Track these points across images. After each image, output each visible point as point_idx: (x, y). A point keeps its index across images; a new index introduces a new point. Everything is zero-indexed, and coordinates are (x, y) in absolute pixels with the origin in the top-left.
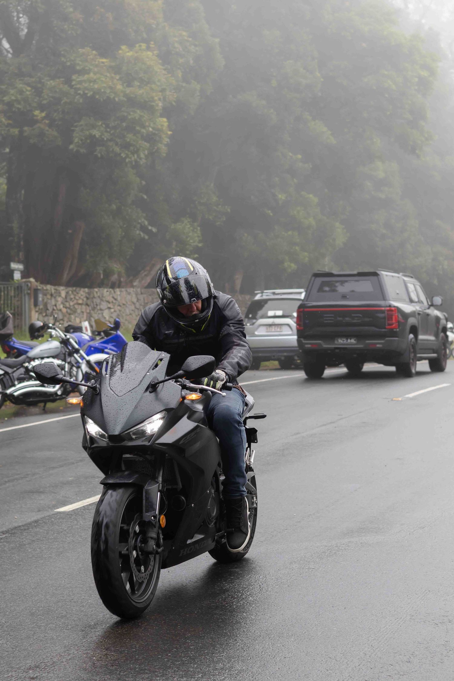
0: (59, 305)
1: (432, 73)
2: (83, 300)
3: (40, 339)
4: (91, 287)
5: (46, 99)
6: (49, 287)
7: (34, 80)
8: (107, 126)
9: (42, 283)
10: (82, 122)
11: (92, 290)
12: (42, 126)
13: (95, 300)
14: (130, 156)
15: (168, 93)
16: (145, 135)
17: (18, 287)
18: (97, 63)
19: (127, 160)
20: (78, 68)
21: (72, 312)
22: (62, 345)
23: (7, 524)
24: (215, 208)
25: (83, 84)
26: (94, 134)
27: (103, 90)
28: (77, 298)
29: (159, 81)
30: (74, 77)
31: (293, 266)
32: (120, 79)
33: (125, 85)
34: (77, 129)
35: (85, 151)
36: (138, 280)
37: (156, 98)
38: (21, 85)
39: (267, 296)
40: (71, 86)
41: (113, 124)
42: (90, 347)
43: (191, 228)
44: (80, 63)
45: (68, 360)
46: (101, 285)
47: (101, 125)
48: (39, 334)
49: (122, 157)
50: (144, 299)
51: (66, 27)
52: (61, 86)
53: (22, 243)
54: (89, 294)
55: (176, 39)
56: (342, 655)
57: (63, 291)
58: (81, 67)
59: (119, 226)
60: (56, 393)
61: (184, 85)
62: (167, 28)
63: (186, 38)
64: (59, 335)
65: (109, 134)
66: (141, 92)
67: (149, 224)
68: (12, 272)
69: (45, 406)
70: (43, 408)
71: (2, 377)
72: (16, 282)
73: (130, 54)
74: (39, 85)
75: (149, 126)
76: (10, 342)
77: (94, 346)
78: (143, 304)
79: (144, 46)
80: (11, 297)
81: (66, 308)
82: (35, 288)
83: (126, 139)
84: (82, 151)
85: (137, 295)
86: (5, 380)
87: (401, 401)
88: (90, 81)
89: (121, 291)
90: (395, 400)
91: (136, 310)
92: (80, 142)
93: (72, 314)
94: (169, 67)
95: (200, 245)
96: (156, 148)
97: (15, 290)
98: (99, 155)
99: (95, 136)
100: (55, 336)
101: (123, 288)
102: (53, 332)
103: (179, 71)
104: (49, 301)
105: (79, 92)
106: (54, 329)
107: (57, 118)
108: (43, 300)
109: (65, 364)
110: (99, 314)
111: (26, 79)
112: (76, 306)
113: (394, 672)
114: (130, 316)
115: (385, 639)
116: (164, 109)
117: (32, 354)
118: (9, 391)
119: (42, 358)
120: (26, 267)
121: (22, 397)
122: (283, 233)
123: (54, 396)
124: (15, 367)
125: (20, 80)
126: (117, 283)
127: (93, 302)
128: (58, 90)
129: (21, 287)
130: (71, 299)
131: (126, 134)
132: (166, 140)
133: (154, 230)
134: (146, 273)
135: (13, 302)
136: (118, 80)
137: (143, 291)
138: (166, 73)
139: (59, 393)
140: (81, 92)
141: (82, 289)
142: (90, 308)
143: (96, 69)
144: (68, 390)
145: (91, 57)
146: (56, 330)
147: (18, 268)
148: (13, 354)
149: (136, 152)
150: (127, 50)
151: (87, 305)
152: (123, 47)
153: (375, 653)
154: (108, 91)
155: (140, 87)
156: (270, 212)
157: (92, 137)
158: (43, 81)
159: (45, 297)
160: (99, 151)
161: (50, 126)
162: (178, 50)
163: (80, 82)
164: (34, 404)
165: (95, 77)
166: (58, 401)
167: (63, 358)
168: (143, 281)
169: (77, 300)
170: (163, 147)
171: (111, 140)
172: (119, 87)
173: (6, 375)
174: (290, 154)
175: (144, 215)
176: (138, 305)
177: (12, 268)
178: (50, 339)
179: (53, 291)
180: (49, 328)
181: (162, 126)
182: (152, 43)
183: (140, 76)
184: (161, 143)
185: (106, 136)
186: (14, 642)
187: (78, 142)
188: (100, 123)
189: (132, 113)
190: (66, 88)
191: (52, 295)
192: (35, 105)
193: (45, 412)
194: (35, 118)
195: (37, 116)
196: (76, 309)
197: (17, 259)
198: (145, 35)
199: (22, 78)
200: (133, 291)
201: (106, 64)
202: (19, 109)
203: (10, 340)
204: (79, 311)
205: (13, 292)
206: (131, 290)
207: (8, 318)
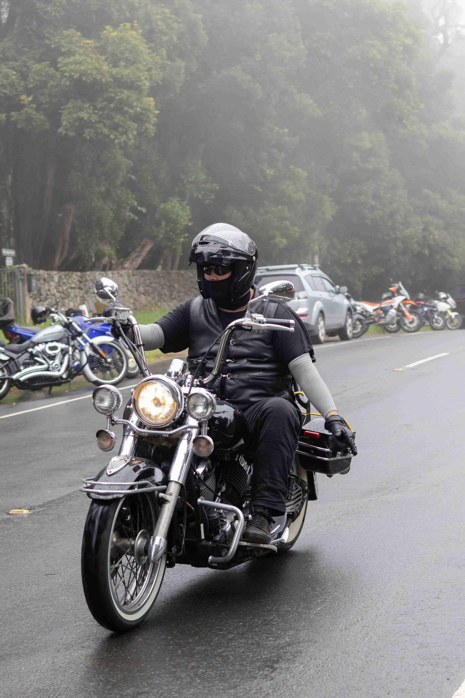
0: (53, 290)
1: (416, 40)
2: (76, 284)
3: (43, 324)
4: (83, 270)
5: (33, 83)
6: (42, 272)
7: (18, 64)
8: (95, 108)
9: (34, 268)
10: (69, 105)
11: (84, 273)
12: (30, 111)
13: (87, 283)
14: (119, 137)
15: (154, 72)
16: (132, 115)
17: (11, 273)
18: (82, 44)
19: (117, 141)
20: (63, 50)
21: (65, 297)
22: (65, 329)
23: (41, 499)
24: (204, 186)
25: (69, 66)
26: (82, 116)
27: (89, 72)
28: (70, 282)
29: (144, 60)
30: (60, 59)
31: (285, 241)
32: (106, 60)
33: (111, 65)
34: (65, 112)
35: (73, 134)
36: (128, 262)
37: (143, 78)
38: (6, 70)
39: (261, 272)
40: (57, 69)
41: (101, 106)
42: (92, 330)
43: (181, 207)
44: (65, 45)
45: (72, 343)
46: (93, 268)
47: (89, 107)
48: (42, 319)
49: (111, 138)
50: (136, 281)
51: (49, 9)
52: (47, 69)
53: (12, 229)
54: (81, 277)
55: (159, 17)
56: (377, 595)
57: (56, 275)
58: (67, 49)
59: (109, 208)
60: (61, 377)
61: (169, 63)
62: (149, 7)
63: (168, 15)
64: (61, 319)
65: (97, 116)
66: (127, 72)
67: (138, 205)
68: (4, 258)
69: (50, 390)
70: (48, 392)
71: (7, 362)
72: (9, 268)
73: (114, 34)
74: (25, 69)
75: (136, 106)
76: (12, 328)
77: (95, 328)
78: (135, 286)
79: (128, 25)
80: (5, 283)
81: (59, 292)
82: (29, 273)
83: (114, 120)
84: (71, 134)
85: (129, 276)
86: (10, 365)
87: (403, 371)
88: (76, 63)
89: (113, 274)
90: (396, 371)
91: (129, 292)
92: (69, 125)
93: (66, 298)
94: (153, 45)
95: (190, 224)
96: (144, 128)
97: (8, 277)
98: (88, 138)
99: (83, 118)
100: (57, 320)
101: (114, 270)
102: (56, 317)
103: (163, 49)
104: (43, 286)
105: (65, 74)
106: (57, 313)
107: (43, 102)
108: (37, 285)
109: (69, 348)
110: (92, 297)
111: (10, 63)
112: (69, 290)
113: (425, 607)
114: (123, 298)
115: (414, 580)
116: (151, 88)
117: (35, 339)
118: (15, 377)
119: (46, 343)
120: (17, 253)
121: (27, 382)
122: (273, 208)
123: (60, 380)
124: (20, 352)
125: (5, 65)
126: (109, 265)
127: (85, 285)
128: (44, 74)
129: (14, 273)
130: (64, 283)
131: (113, 115)
132: (154, 120)
133: (144, 210)
134: (136, 254)
135: (7, 288)
136: (103, 61)
137: (134, 272)
138: (150, 52)
139: (64, 376)
140: (67, 74)
141: (75, 273)
142: (83, 291)
143: (81, 51)
144: (73, 373)
145: (76, 38)
146: (59, 315)
147: (10, 254)
148: (16, 340)
149: (125, 133)
150: (111, 30)
151: (80, 288)
152: (108, 27)
153: (406, 592)
154: (95, 72)
155: (126, 67)
156: (259, 187)
157: (80, 119)
158: (28, 64)
159: (38, 282)
160: (88, 134)
161: (37, 109)
162: (161, 28)
163: (66, 65)
164: (39, 388)
165: (81, 59)
166: (63, 385)
167: (66, 342)
168: (134, 263)
169: (70, 284)
170: (152, 127)
171: (99, 122)
172: (105, 68)
173: (11, 360)
174: (277, 128)
175: (134, 196)
176: (130, 287)
177: (4, 255)
178: (53, 324)
179: (46, 276)
180: (52, 312)
181: (149, 105)
182: (135, 21)
183: (126, 56)
184: (149, 123)
185: (94, 118)
186: (75, 597)
187: (66, 125)
188: (88, 105)
189: (119, 94)
190: (52, 71)
191: (45, 280)
192: (21, 89)
193: (51, 395)
194: (22, 102)
195: (24, 101)
196: (69, 293)
197: (8, 245)
198: (128, 14)
199: (7, 63)
200: (125, 273)
201: (91, 45)
202: (5, 94)
203: (12, 326)
204: (72, 295)
205: (6, 278)
206: (123, 272)
207: (9, 304)
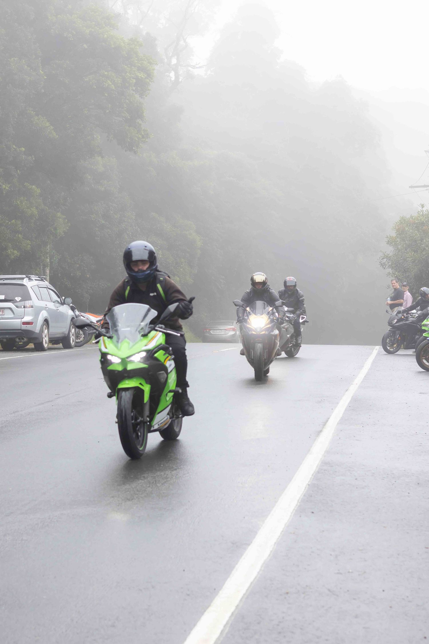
31: (16, 253)
122: (7, 222)
174: (15, 147)
